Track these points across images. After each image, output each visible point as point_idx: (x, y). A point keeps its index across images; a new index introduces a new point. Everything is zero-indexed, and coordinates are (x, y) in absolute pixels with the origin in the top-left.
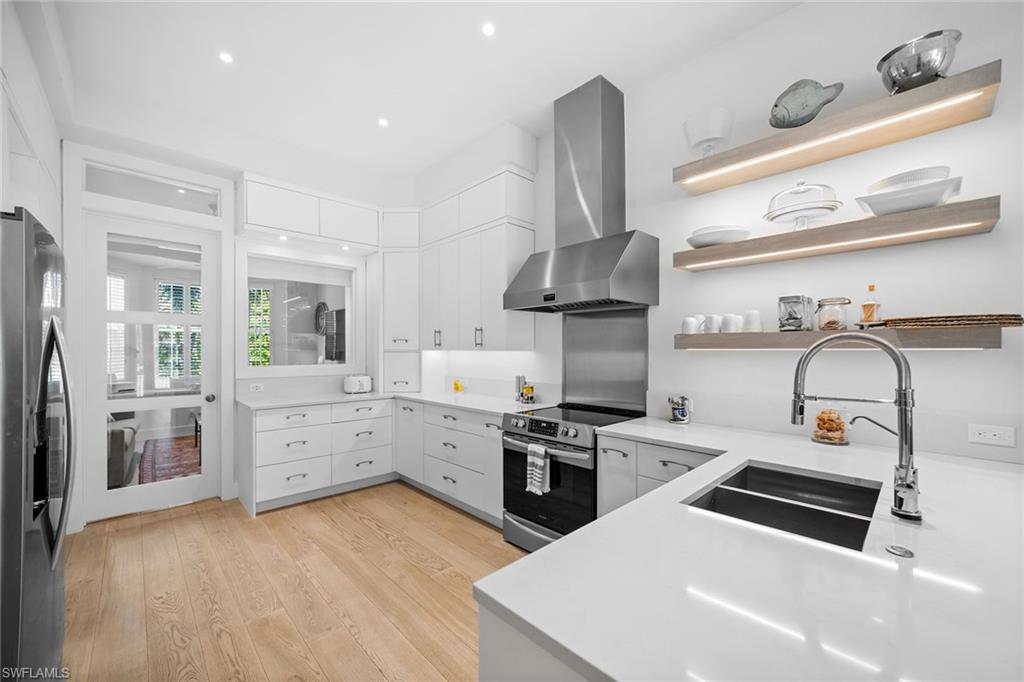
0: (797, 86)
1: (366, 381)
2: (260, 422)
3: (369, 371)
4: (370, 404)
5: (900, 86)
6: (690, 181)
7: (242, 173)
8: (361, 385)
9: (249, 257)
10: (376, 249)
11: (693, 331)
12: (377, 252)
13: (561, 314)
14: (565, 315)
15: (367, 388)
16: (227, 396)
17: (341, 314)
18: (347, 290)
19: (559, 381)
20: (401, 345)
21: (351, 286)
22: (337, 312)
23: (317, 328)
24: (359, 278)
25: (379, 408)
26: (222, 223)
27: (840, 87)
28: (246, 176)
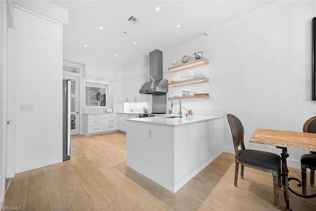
0: (185, 56)
1: (111, 110)
2: (89, 117)
3: (112, 107)
4: (112, 114)
5: (197, 59)
6: (171, 71)
7: (85, 65)
8: (110, 111)
9: (86, 82)
10: (113, 80)
11: (171, 97)
12: (114, 81)
13: (152, 95)
14: (153, 95)
15: (111, 111)
16: (81, 112)
17: (105, 95)
18: (106, 90)
19: (152, 108)
20: (119, 102)
21: (107, 89)
22: (104, 95)
23: (98, 99)
24: (109, 87)
25: (114, 115)
26: (80, 75)
27: (190, 57)
28: (86, 65)
